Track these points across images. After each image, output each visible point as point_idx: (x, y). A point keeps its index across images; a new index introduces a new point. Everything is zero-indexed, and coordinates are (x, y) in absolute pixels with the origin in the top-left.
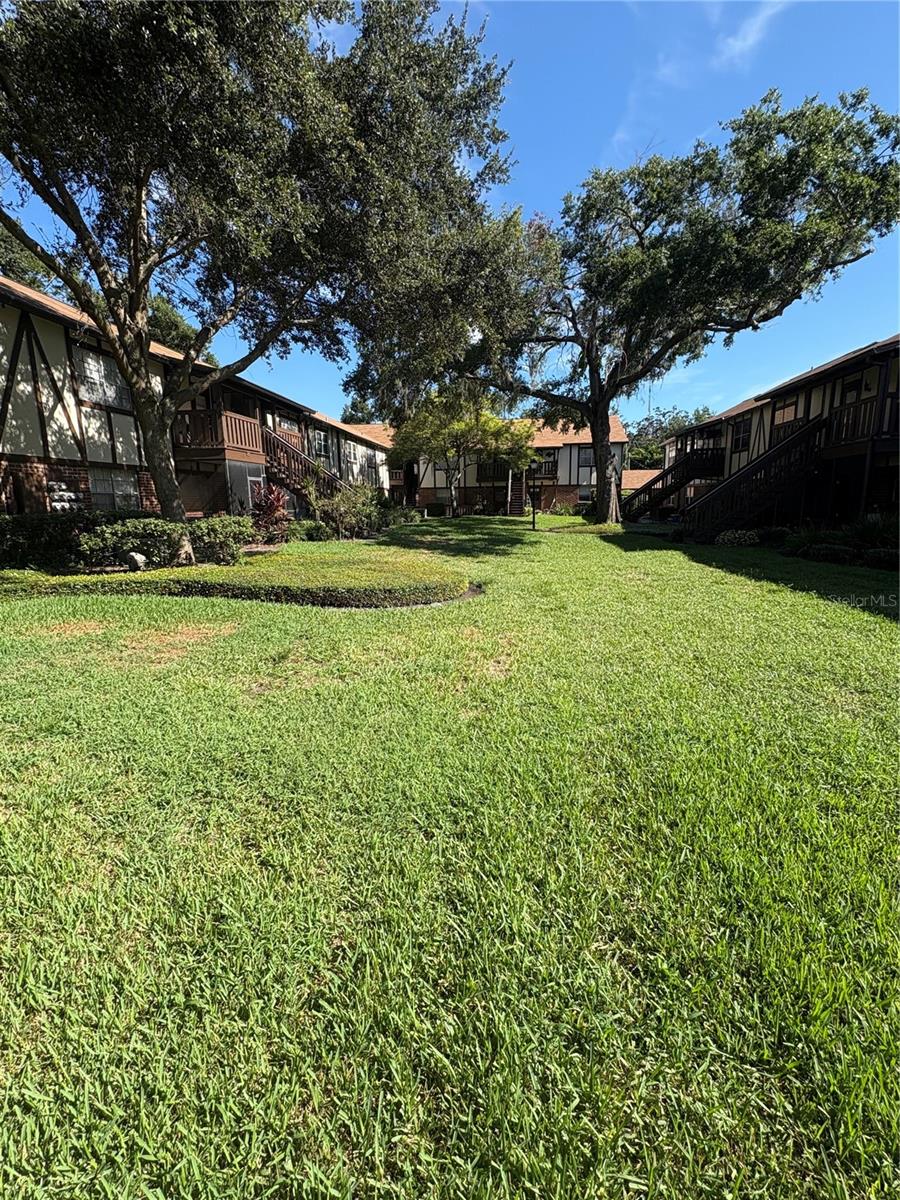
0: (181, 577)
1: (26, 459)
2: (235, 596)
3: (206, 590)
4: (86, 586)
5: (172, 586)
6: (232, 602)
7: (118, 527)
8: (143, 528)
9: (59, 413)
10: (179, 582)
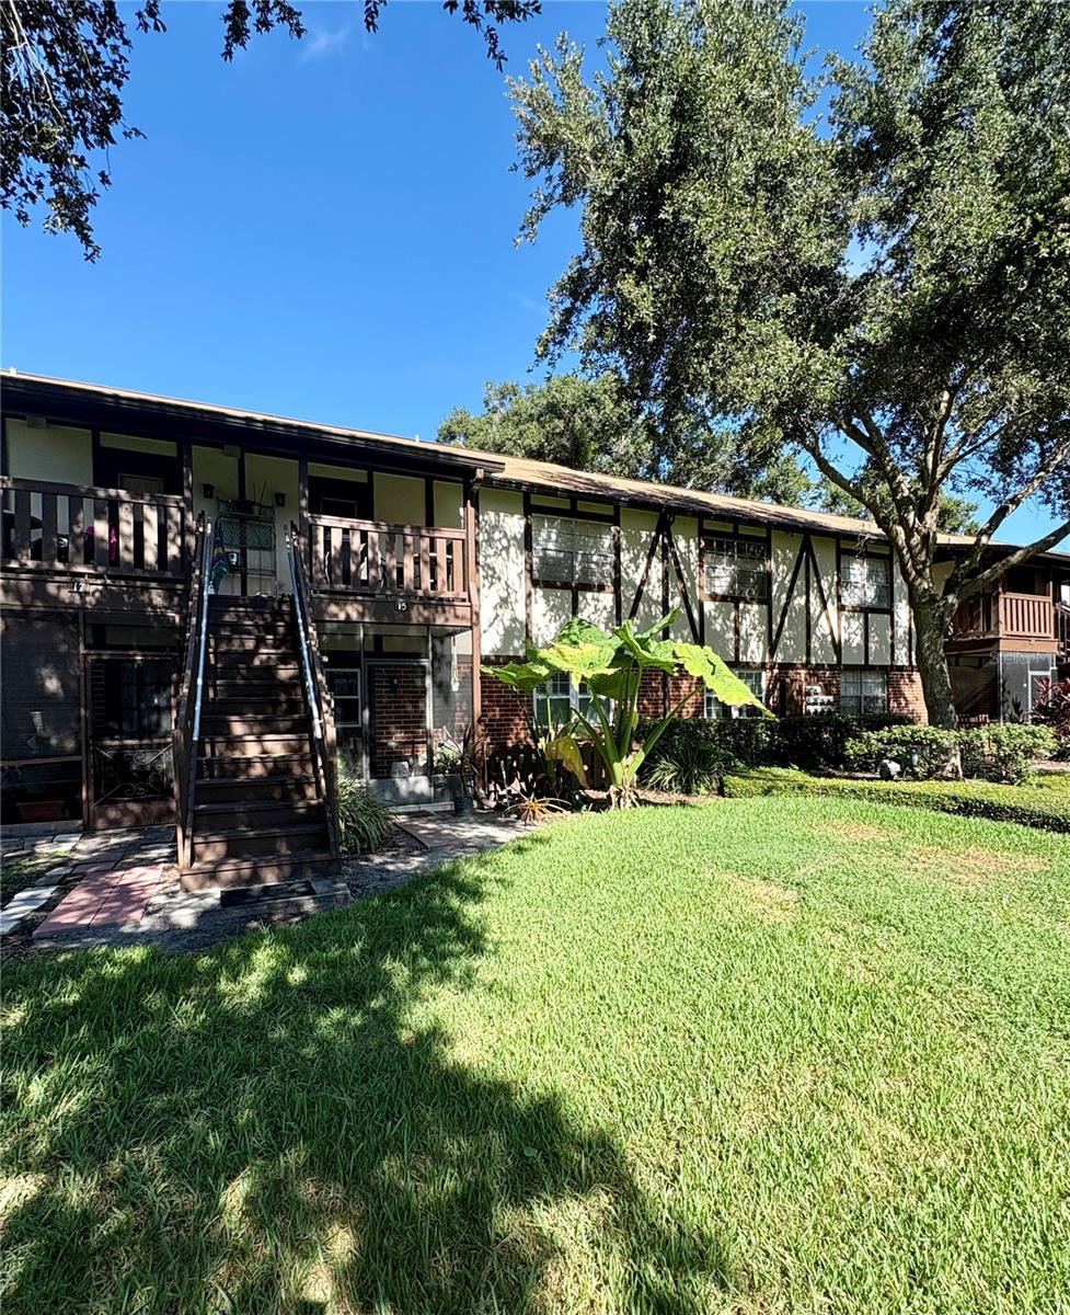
0: (958, 792)
1: (793, 666)
2: (1034, 825)
3: (991, 811)
4: (854, 791)
5: (946, 802)
6: (1035, 832)
7: (884, 733)
8: (912, 736)
9: (823, 621)
10: (955, 798)
